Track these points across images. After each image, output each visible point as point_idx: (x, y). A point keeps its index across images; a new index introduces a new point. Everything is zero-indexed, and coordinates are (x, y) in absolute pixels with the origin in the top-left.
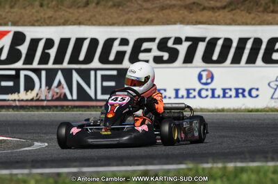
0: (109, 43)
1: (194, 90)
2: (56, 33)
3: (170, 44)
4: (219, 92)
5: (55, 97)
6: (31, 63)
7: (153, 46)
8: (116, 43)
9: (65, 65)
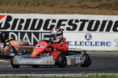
0: (48, 21)
1: (83, 42)
2: (25, 17)
3: (74, 22)
4: (94, 43)
5: (24, 44)
6: (14, 29)
7: (66, 23)
8: (51, 21)
9: (29, 30)
